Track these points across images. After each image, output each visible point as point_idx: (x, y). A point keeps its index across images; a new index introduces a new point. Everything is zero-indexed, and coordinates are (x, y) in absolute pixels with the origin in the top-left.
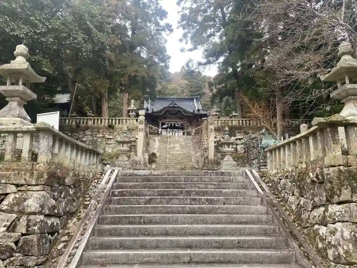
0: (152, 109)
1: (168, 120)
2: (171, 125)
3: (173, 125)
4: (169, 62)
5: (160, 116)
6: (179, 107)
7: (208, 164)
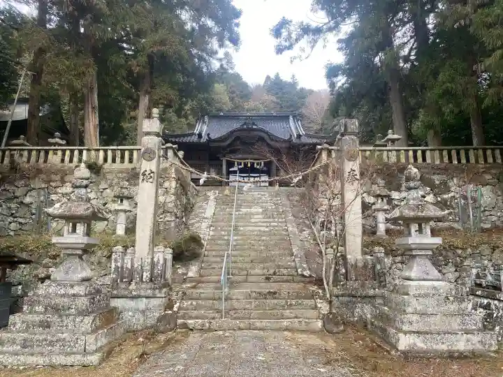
0: (208, 135)
1: (240, 156)
2: (246, 165)
3: (249, 165)
4: (237, 25)
5: (224, 148)
6: (261, 130)
7: (346, 276)
